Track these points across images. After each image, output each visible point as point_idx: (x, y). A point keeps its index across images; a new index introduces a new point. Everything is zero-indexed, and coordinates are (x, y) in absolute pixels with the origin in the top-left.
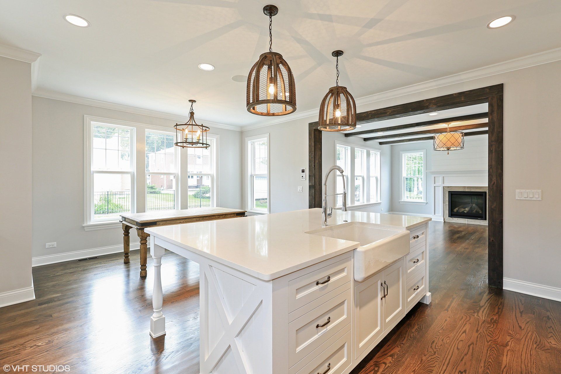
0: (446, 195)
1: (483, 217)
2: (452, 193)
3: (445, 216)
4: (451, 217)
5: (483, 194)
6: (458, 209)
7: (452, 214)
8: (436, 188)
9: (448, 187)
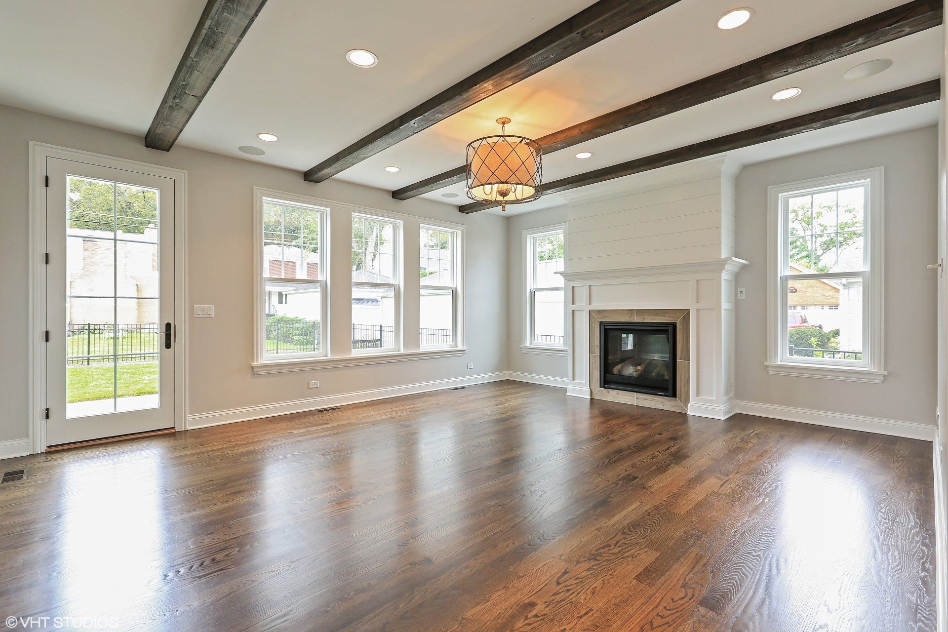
0: (596, 330)
1: (668, 389)
2: (607, 327)
3: (594, 383)
4: (604, 388)
5: (669, 328)
6: (622, 368)
7: (609, 379)
8: (577, 313)
9: (600, 311)
